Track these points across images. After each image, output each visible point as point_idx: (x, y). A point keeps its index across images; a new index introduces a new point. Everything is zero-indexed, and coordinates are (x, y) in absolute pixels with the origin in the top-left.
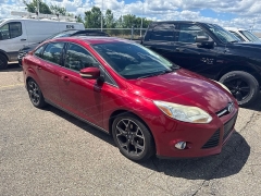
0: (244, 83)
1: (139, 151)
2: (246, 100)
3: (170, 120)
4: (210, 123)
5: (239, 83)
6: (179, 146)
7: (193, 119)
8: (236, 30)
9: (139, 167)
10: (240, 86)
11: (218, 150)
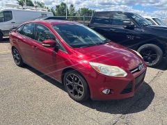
0: (153, 51)
1: (80, 95)
2: (154, 63)
3: (98, 75)
4: (126, 77)
5: (150, 51)
6: (105, 92)
7: (114, 74)
8: (151, 18)
9: (80, 105)
10: (151, 54)
11: (132, 94)
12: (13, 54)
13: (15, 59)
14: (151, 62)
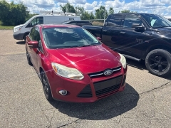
2: (165, 72)
7: (70, 76)
10: (161, 61)
11: (92, 100)
14: (161, 71)
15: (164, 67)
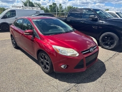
10: (110, 40)
12: (12, 40)
13: (13, 43)
14: (110, 46)
15: (112, 44)
